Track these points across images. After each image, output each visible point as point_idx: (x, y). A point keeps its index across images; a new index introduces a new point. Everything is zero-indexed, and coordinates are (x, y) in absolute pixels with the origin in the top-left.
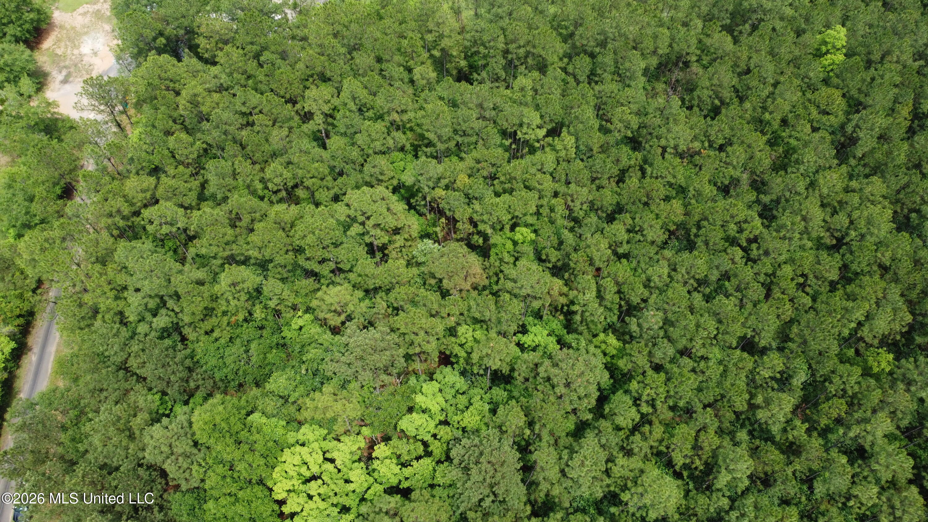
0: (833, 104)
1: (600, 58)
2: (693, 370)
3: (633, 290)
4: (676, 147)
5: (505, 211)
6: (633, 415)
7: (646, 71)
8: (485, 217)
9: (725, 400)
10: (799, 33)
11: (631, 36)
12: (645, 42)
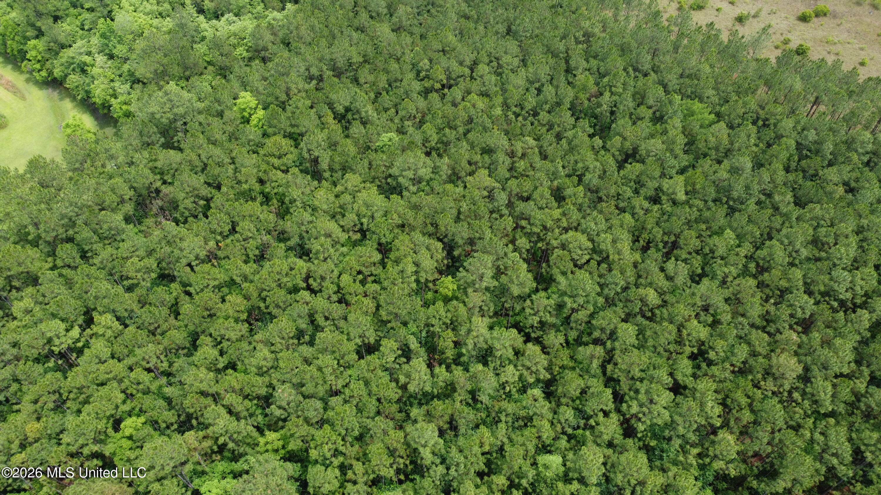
0: (282, 147)
1: (78, 238)
2: (346, 402)
3: (253, 386)
4: (197, 258)
5: (96, 421)
6: (334, 473)
7: (127, 220)
8: (81, 441)
9: (382, 401)
10: (221, 115)
11: (90, 203)
12: (107, 199)
